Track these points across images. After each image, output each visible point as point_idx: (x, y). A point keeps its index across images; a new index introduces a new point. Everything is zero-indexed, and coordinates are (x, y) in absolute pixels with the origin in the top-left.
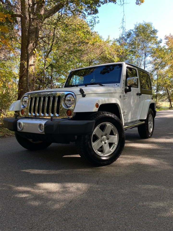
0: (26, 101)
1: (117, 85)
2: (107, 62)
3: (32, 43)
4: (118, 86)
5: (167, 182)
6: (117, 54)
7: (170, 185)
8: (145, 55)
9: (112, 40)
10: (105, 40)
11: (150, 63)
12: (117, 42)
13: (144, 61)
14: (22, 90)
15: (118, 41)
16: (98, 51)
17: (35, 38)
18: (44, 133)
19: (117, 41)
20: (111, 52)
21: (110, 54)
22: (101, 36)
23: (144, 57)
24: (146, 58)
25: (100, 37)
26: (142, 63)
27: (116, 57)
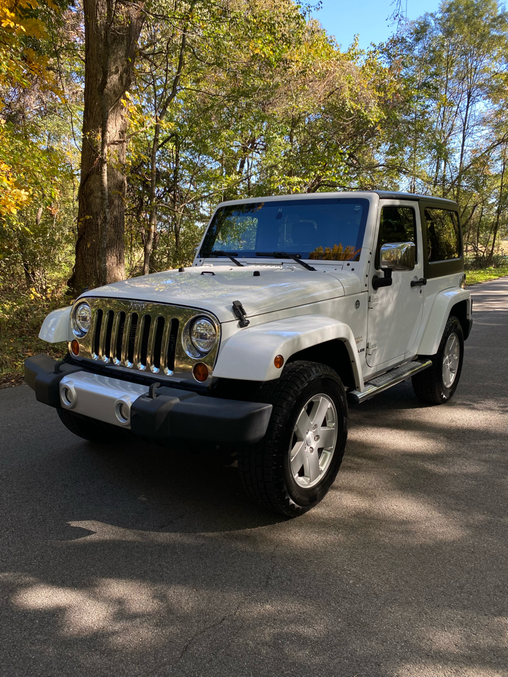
0: (84, 319)
1: (351, 267)
2: (347, 121)
3: (116, 72)
4: (353, 270)
5: (461, 587)
6: (379, 98)
7: (466, 602)
8: (469, 98)
9: (366, 51)
10: (343, 50)
11: (484, 121)
12: (381, 55)
13: (464, 116)
14: (88, 217)
15: (385, 51)
16: (321, 89)
17: (126, 56)
18: (129, 428)
19: (382, 53)
20: (359, 89)
21: (356, 97)
22: (331, 37)
23: (466, 104)
24: (470, 107)
25: (330, 40)
26: (459, 123)
27: (374, 108)
